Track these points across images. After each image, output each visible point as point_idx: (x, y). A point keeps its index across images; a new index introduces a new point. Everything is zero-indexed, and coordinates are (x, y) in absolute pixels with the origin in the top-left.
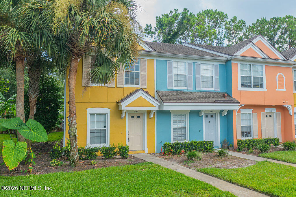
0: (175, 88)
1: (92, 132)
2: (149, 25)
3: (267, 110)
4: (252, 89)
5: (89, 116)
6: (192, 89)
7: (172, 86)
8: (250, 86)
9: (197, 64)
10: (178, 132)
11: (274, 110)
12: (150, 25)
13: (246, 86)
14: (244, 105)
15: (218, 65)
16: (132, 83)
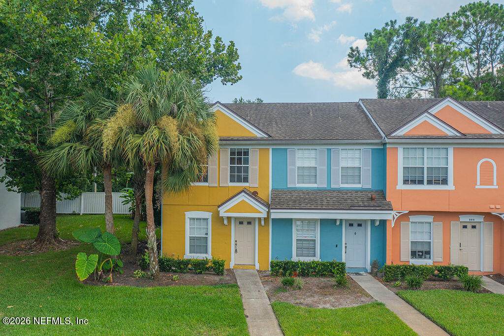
0: (298, 185)
1: (192, 239)
2: (354, 48)
3: (463, 219)
4: (425, 187)
5: (187, 221)
6: (324, 186)
7: (295, 184)
8: (421, 182)
9: (334, 150)
10: (304, 245)
11: (480, 219)
12: (357, 48)
13: (414, 182)
14: (407, 212)
15: (369, 150)
16: (239, 180)
